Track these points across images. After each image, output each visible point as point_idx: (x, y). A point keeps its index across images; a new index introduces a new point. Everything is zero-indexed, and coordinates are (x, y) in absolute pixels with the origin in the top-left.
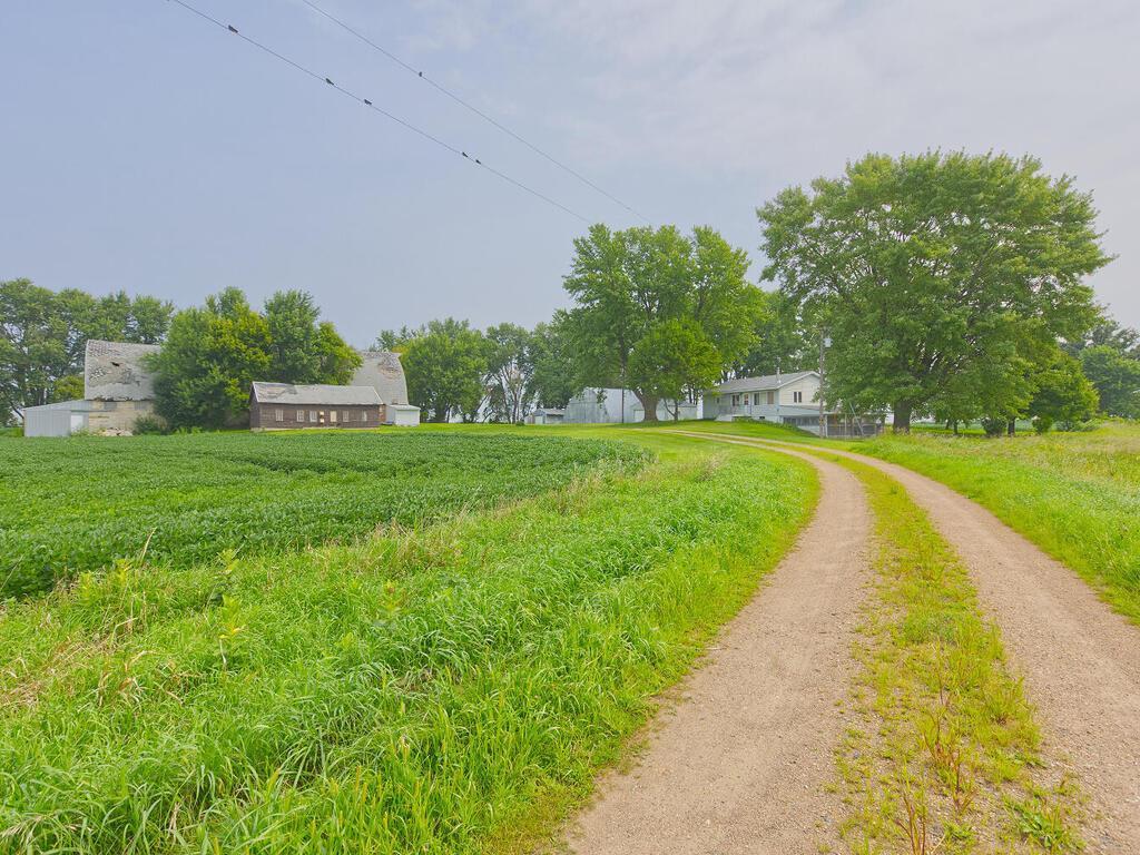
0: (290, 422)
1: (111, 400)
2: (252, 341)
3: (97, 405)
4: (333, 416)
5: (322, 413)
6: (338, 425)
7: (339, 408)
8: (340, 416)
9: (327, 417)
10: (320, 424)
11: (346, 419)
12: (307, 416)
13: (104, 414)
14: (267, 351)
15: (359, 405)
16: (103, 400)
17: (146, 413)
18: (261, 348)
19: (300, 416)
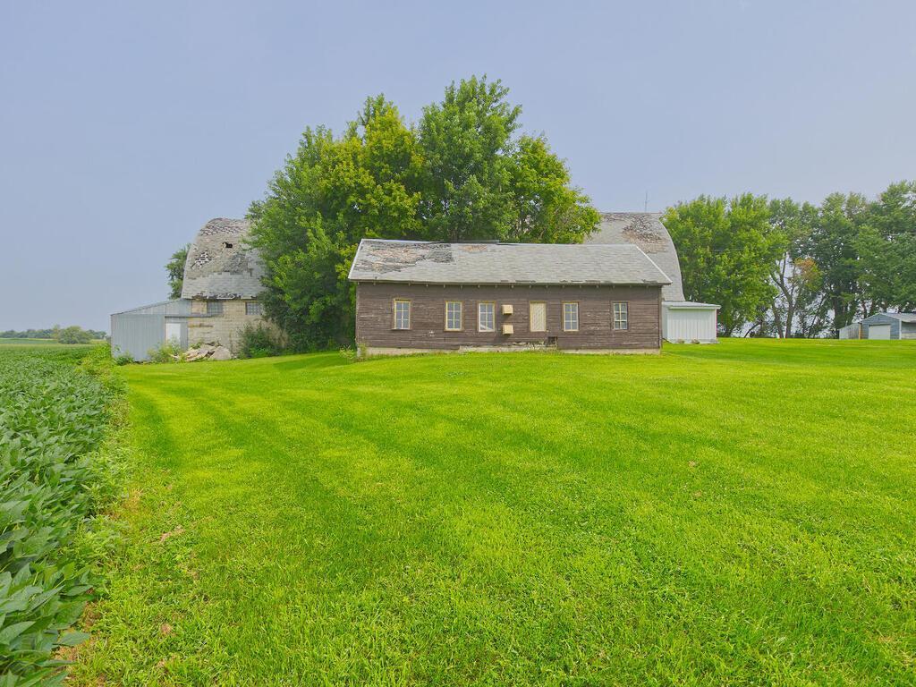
0: (427, 334)
1: (213, 300)
2: (387, 169)
3: (200, 308)
4: (538, 316)
5: (508, 309)
6: (551, 340)
7: (554, 292)
8: (554, 317)
9: (522, 319)
10: (501, 339)
11: (571, 325)
12: (471, 316)
13: (207, 321)
14: (412, 185)
15: (608, 287)
16: (203, 299)
17: (256, 319)
18: (403, 181)
19: (452, 315)
